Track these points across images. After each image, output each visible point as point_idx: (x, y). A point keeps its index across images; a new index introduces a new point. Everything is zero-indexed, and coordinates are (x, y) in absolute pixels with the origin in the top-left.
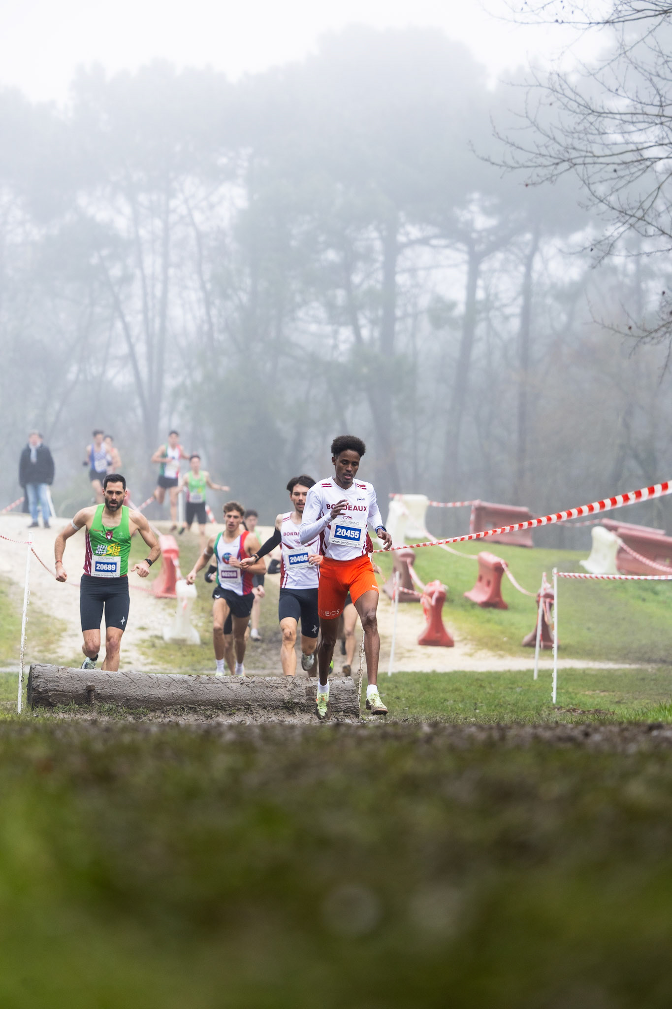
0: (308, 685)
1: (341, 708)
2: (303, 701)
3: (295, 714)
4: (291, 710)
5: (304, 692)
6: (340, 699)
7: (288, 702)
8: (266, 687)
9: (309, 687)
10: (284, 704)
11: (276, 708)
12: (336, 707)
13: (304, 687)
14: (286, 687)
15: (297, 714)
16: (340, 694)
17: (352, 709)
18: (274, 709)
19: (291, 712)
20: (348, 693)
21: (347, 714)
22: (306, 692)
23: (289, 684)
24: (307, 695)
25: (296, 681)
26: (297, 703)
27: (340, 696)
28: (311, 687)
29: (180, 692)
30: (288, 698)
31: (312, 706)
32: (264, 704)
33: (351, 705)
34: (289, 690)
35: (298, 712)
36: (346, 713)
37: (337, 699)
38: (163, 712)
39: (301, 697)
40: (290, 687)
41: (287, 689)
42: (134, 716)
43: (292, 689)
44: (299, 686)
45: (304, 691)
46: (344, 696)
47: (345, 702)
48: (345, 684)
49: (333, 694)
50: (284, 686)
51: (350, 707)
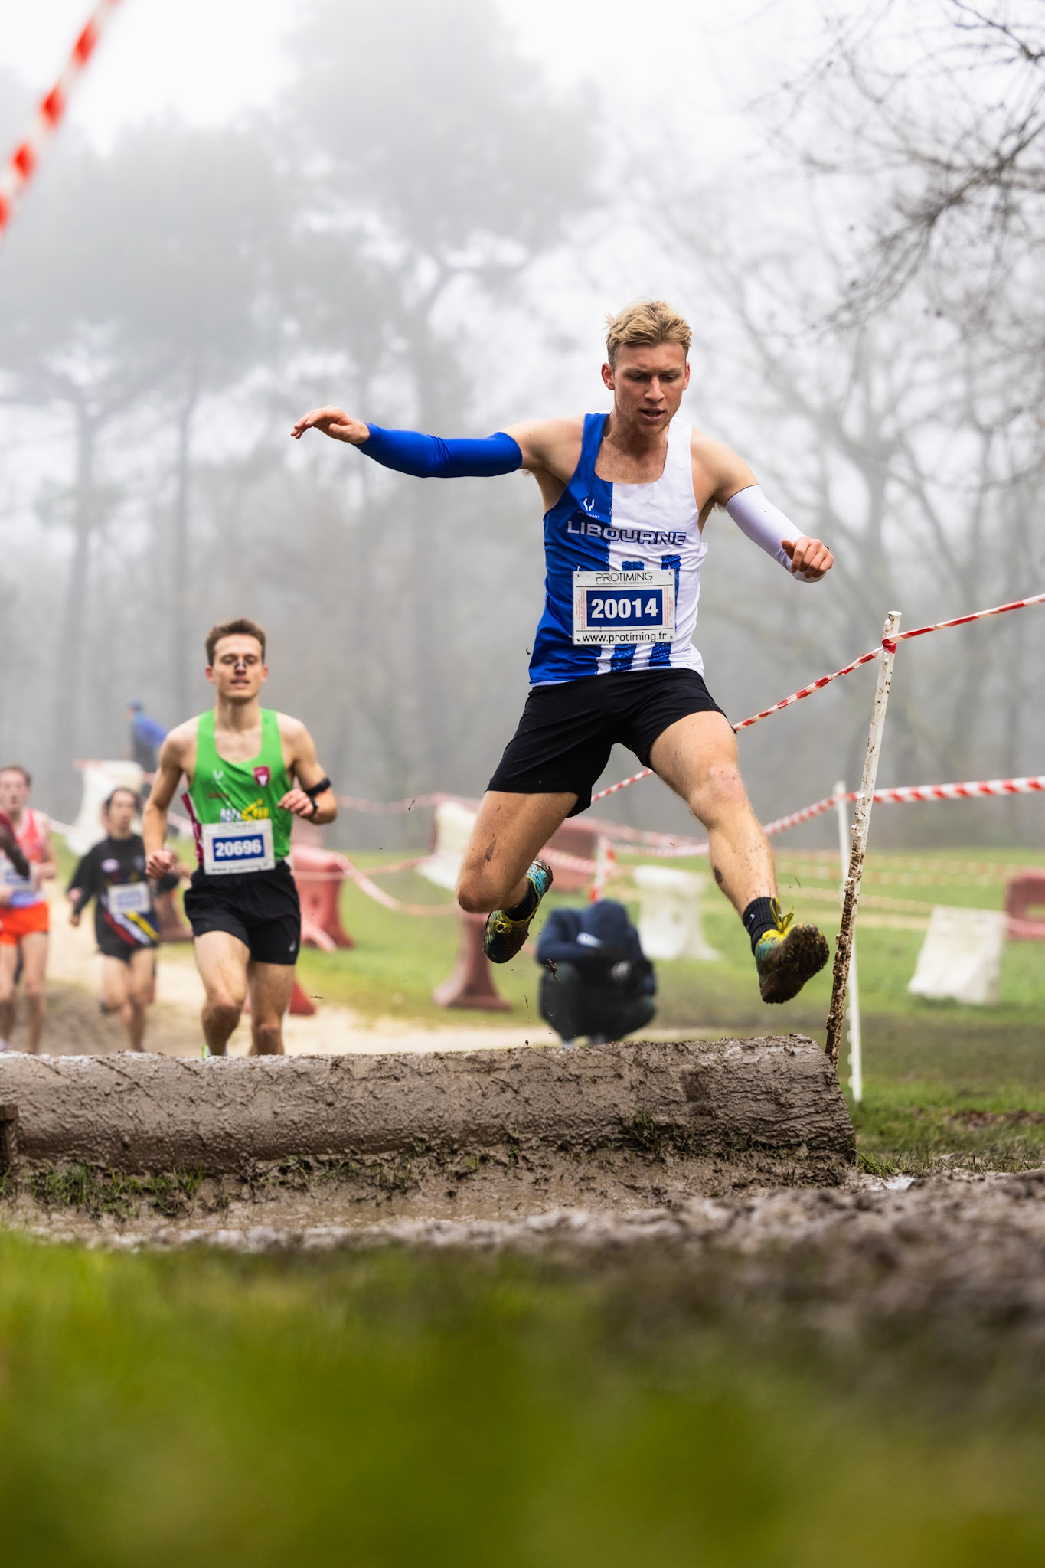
0: (688, 1067)
1: (798, 1136)
2: (681, 1121)
3: (663, 1161)
4: (648, 1150)
5: (681, 1091)
6: (791, 1106)
7: (637, 1126)
8: (559, 1080)
9: (691, 1074)
10: (626, 1131)
11: (601, 1145)
12: (783, 1133)
13: (675, 1072)
14: (620, 1076)
15: (669, 1160)
16: (787, 1091)
17: (832, 1134)
18: (593, 1149)
19: (651, 1157)
20: (813, 1086)
21: (822, 1154)
22: (686, 1088)
23: (628, 1067)
24: (691, 1098)
25: (644, 1057)
26: (668, 1128)
27: (789, 1095)
28: (697, 1075)
29: (293, 1112)
30: (634, 1113)
31: (709, 1132)
32: (559, 1136)
33: (828, 1124)
34: (633, 1088)
35: (673, 1155)
36: (817, 1148)
37: (783, 1105)
38: (243, 1181)
39: (672, 1106)
40: (632, 1075)
41: (626, 1083)
42: (153, 1199)
43: (641, 1083)
44: (658, 1071)
45: (679, 1087)
46: (800, 1097)
47: (810, 1113)
48: (797, 1059)
49: (767, 1093)
50: (613, 1073)
51: (826, 1128)
